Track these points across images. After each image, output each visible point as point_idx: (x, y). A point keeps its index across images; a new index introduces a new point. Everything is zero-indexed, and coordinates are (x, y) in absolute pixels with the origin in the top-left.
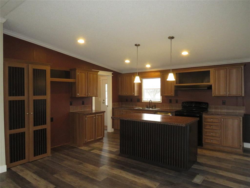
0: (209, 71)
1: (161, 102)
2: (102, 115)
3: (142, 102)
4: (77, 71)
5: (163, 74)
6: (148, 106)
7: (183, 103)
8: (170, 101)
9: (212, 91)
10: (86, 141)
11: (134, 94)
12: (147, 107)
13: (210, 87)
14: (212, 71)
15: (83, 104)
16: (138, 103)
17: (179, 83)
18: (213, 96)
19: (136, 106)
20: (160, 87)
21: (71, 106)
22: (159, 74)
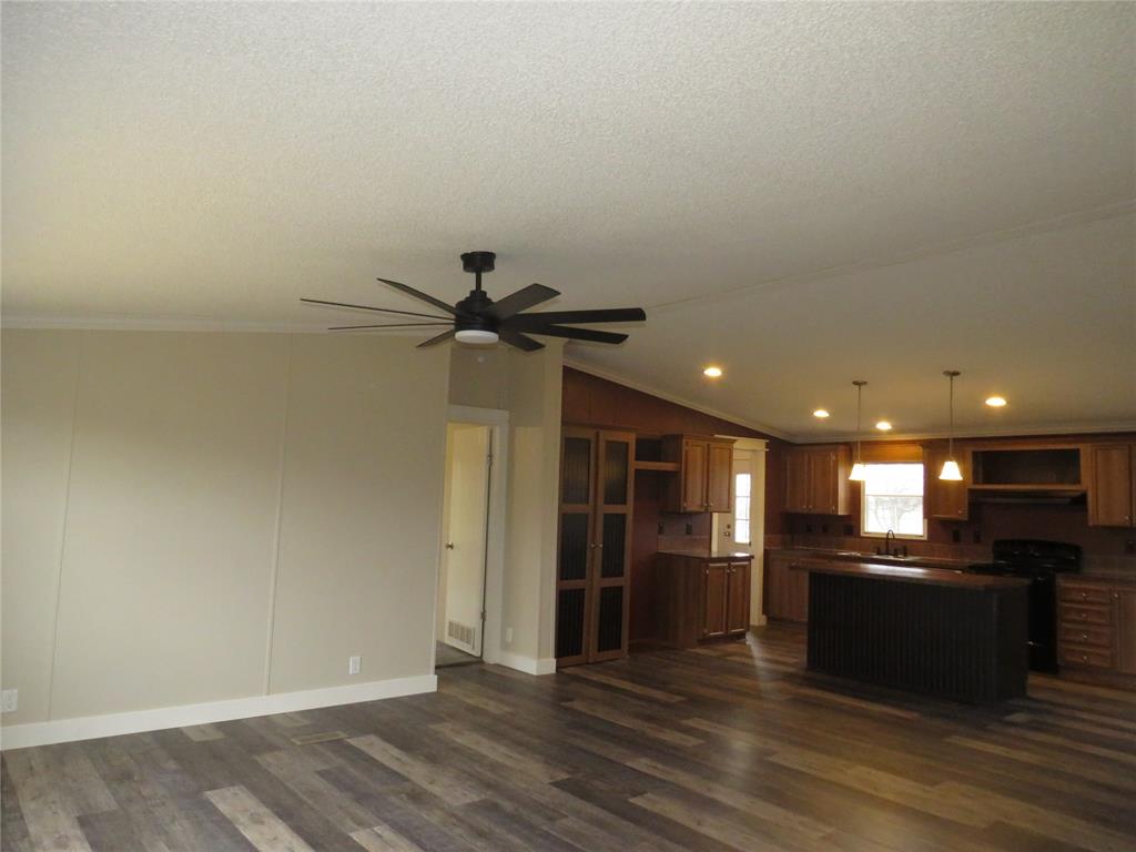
0: (1078, 450)
1: (925, 538)
2: (744, 567)
3: (862, 535)
4: (684, 441)
5: (932, 453)
6: (883, 549)
7: (998, 543)
8: (956, 538)
9: (1086, 510)
10: (704, 634)
11: (837, 507)
12: (878, 554)
13: (1081, 500)
14: (1085, 449)
15: (689, 531)
16: (850, 540)
17: (985, 483)
18: (1091, 524)
19: (842, 547)
20: (921, 493)
21: (660, 537)
22: (918, 450)
